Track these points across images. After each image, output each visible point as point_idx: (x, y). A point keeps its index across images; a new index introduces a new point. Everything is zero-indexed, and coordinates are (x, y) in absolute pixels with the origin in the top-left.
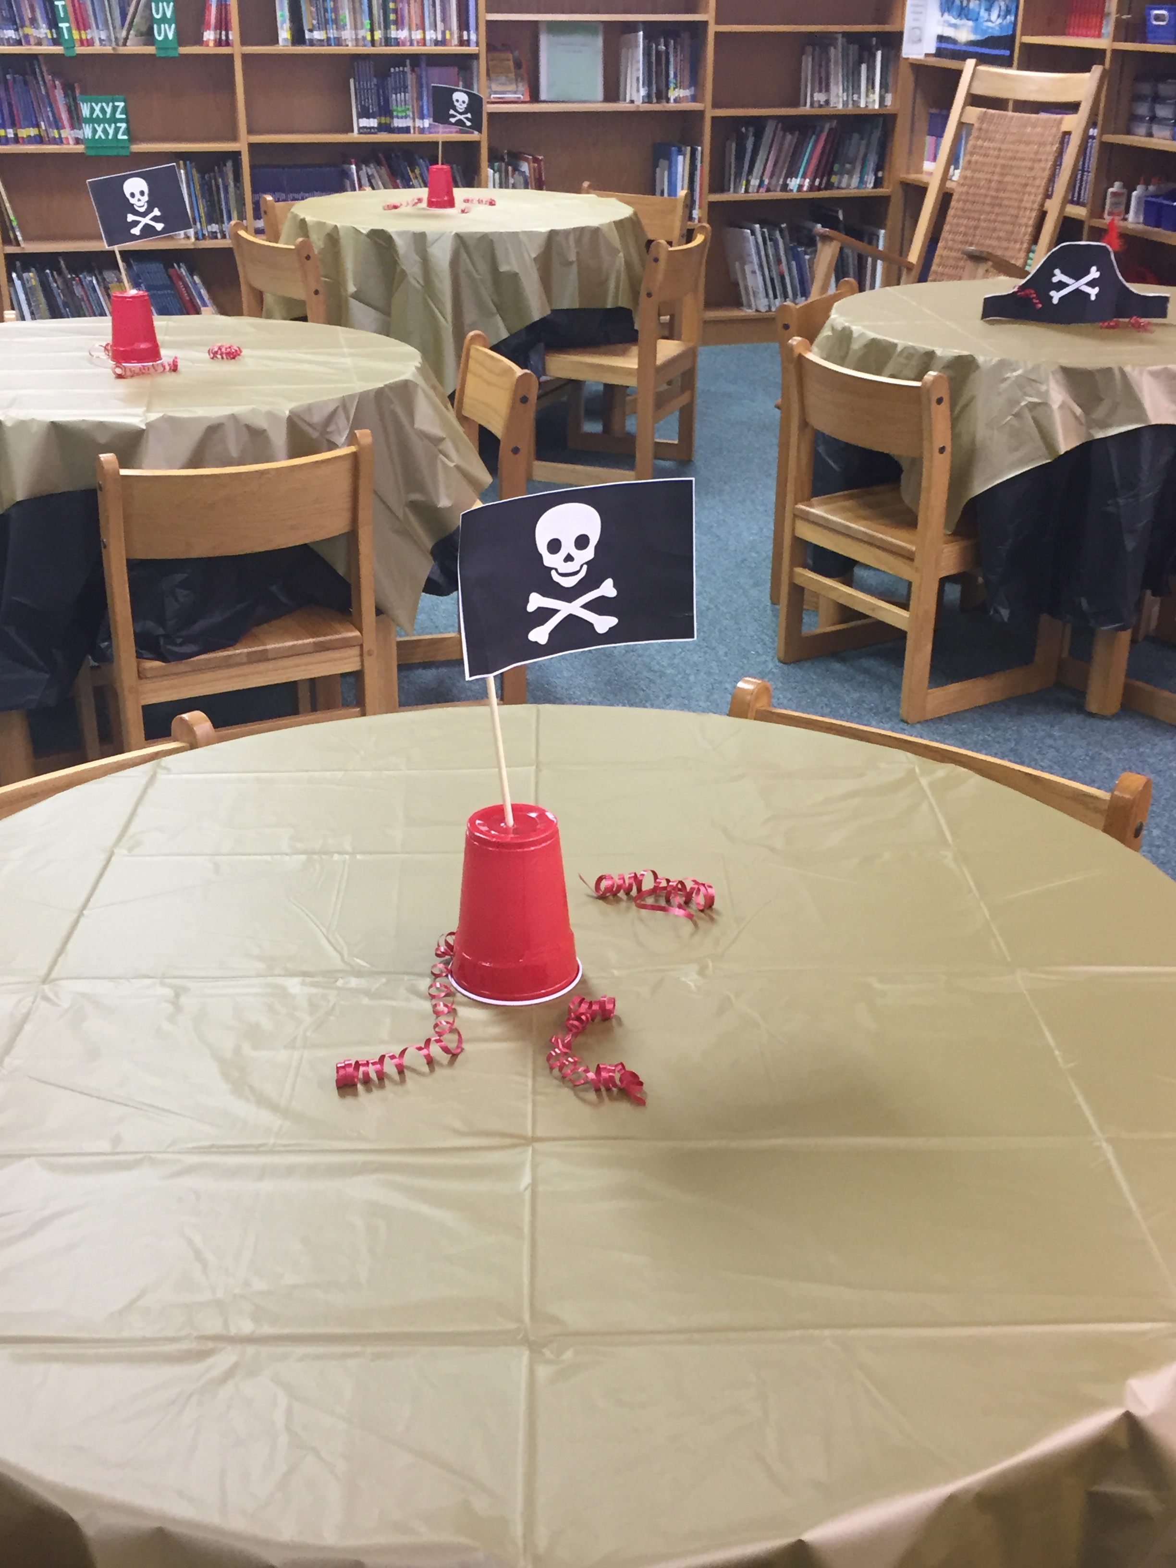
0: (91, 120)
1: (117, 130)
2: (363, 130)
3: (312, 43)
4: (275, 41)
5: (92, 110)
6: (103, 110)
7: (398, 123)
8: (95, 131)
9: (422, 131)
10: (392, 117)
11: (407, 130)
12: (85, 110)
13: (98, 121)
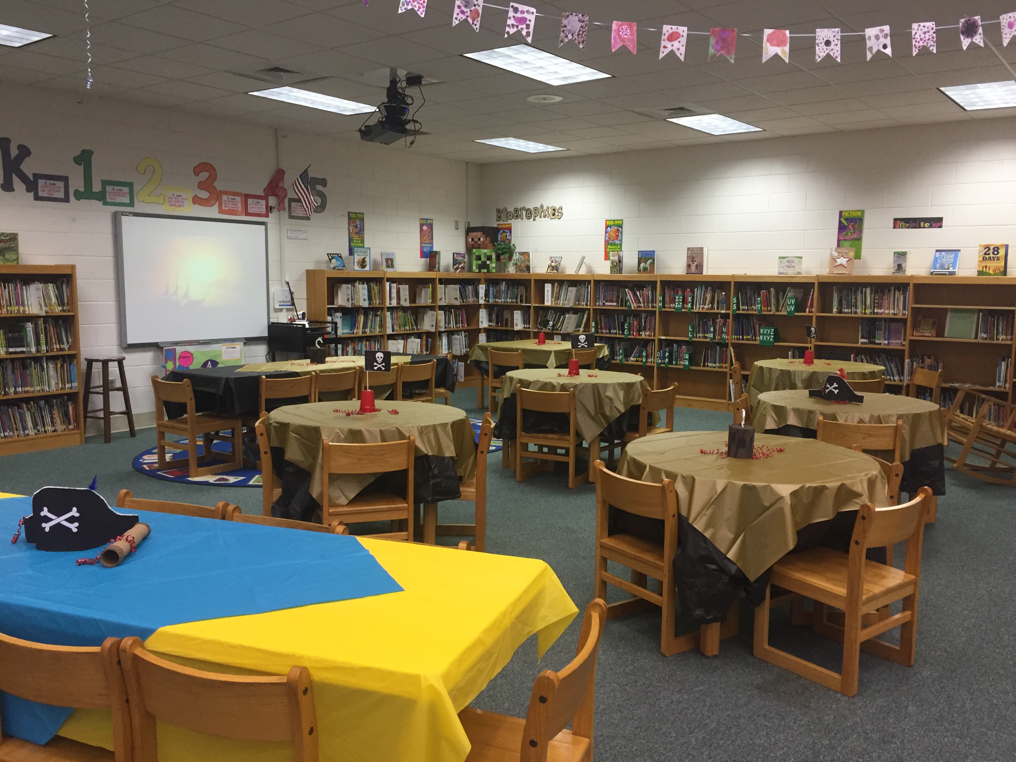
0: (763, 334)
1: (770, 337)
2: (862, 343)
3: (844, 313)
4: (832, 313)
5: (764, 331)
6: (767, 332)
7: (877, 341)
8: (763, 338)
9: (884, 344)
10: (875, 339)
11: (880, 344)
12: (762, 331)
13: (765, 335)
